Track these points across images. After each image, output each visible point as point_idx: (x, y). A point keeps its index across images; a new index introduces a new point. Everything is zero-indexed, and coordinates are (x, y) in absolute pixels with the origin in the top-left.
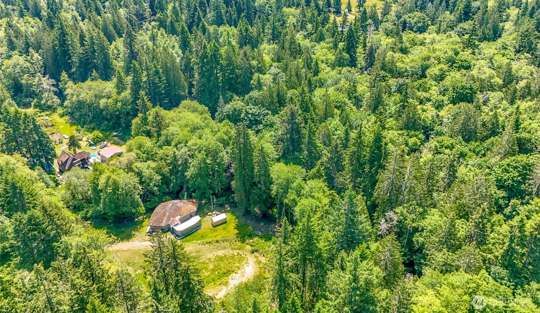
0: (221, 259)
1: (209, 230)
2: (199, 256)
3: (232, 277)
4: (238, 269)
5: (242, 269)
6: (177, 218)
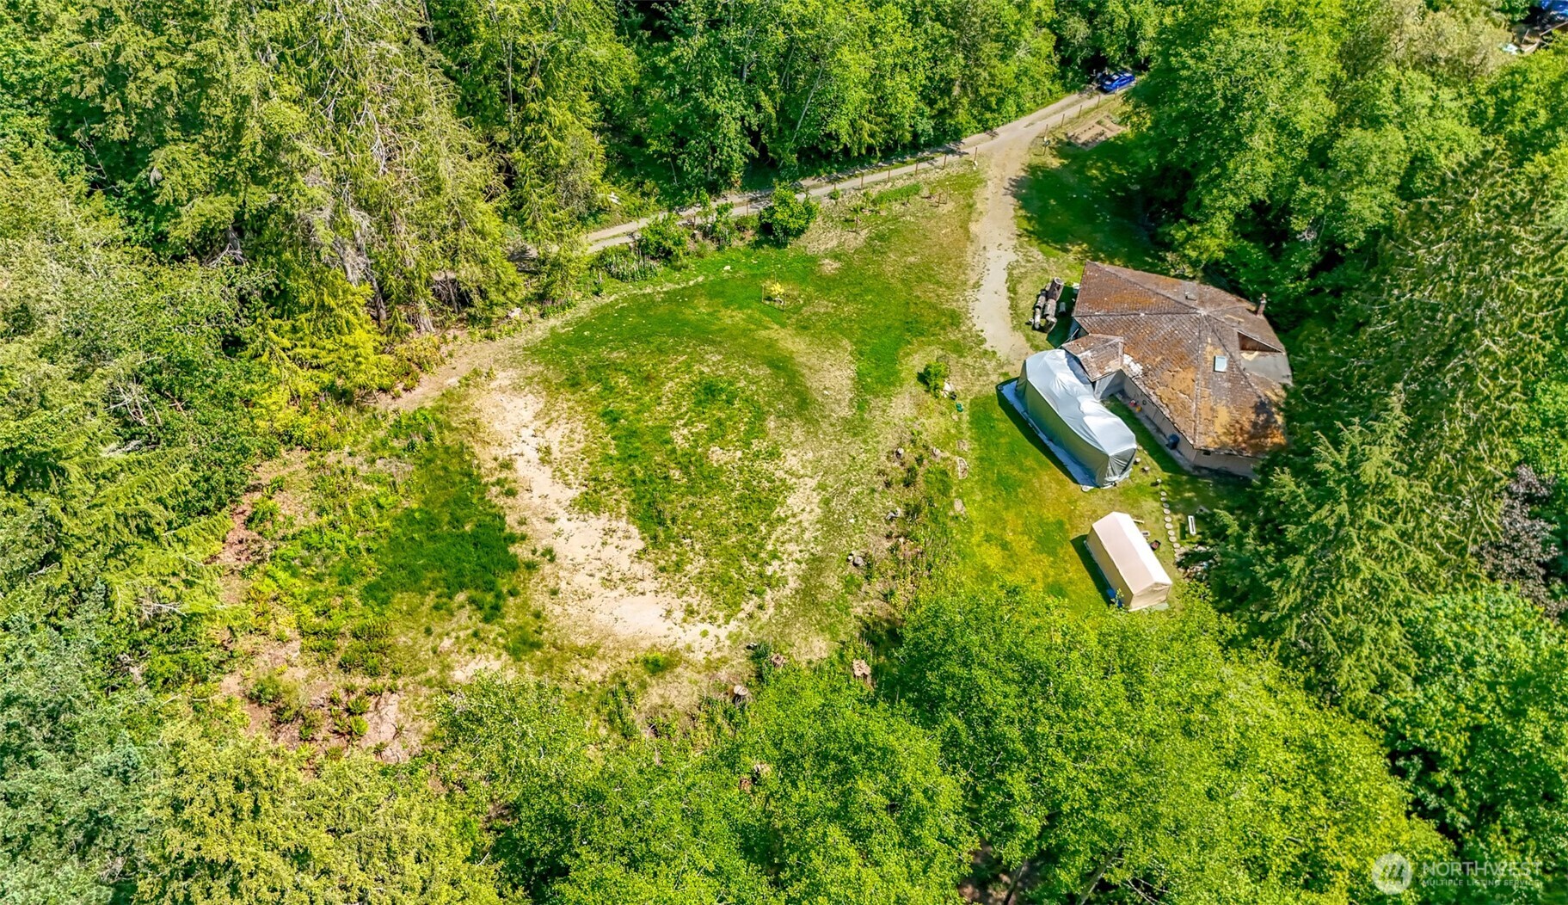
0: (759, 502)
2: (809, 420)
3: (620, 534)
4: (662, 563)
5: (655, 585)
6: (1127, 359)
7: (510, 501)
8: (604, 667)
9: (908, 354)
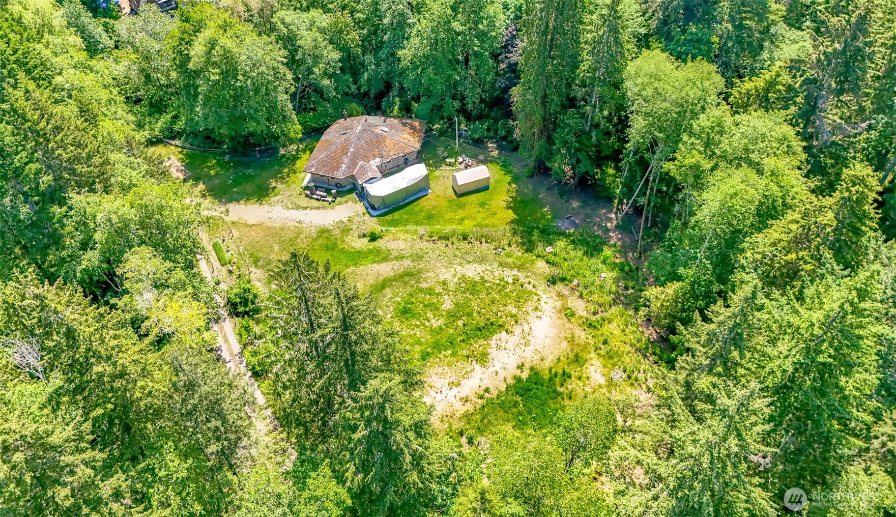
0: (473, 287)
1: (446, 204)
2: (420, 271)
3: (499, 342)
4: (513, 323)
5: (525, 325)
6: (372, 162)
7: (492, 390)
8: (577, 331)
9: (353, 248)
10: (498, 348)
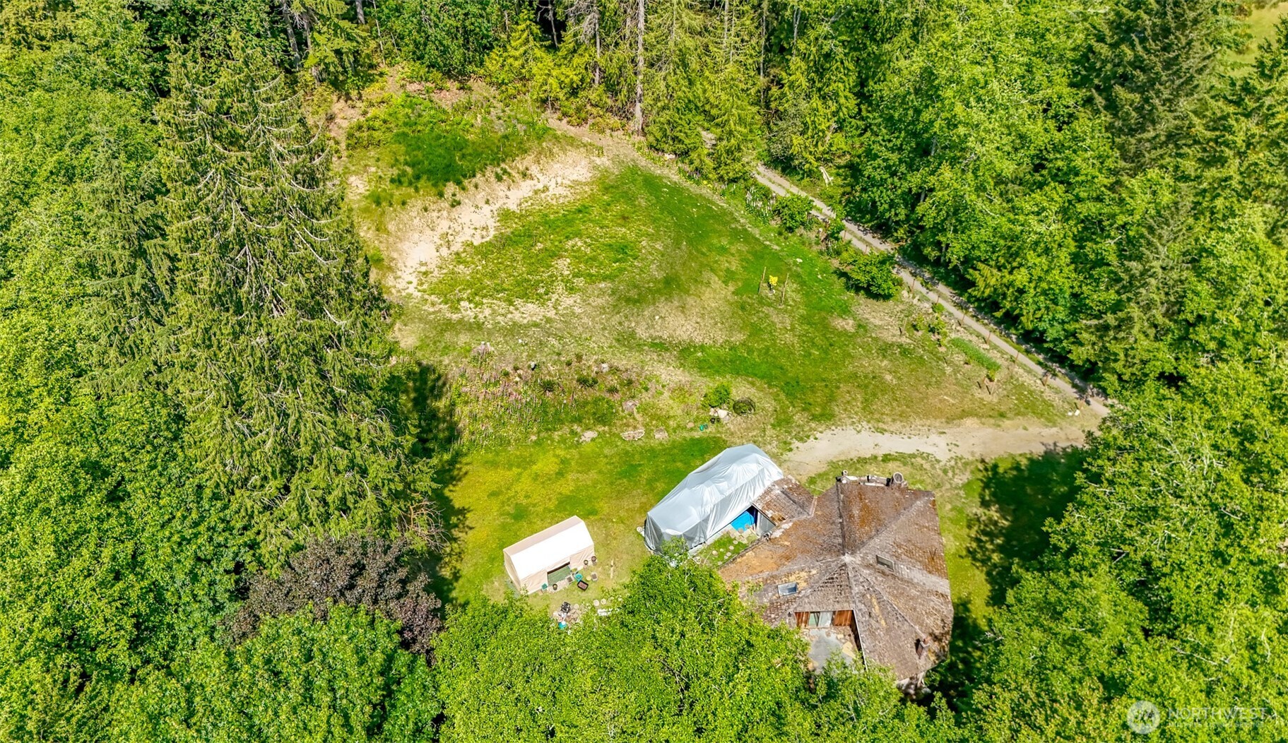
3: (485, 233)
4: (464, 255)
5: (445, 255)
6: (787, 526)
7: (493, 179)
9: (753, 384)
10: (485, 228)
